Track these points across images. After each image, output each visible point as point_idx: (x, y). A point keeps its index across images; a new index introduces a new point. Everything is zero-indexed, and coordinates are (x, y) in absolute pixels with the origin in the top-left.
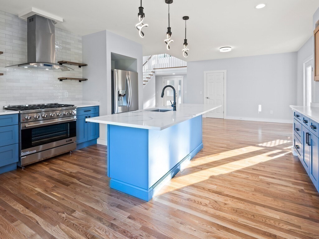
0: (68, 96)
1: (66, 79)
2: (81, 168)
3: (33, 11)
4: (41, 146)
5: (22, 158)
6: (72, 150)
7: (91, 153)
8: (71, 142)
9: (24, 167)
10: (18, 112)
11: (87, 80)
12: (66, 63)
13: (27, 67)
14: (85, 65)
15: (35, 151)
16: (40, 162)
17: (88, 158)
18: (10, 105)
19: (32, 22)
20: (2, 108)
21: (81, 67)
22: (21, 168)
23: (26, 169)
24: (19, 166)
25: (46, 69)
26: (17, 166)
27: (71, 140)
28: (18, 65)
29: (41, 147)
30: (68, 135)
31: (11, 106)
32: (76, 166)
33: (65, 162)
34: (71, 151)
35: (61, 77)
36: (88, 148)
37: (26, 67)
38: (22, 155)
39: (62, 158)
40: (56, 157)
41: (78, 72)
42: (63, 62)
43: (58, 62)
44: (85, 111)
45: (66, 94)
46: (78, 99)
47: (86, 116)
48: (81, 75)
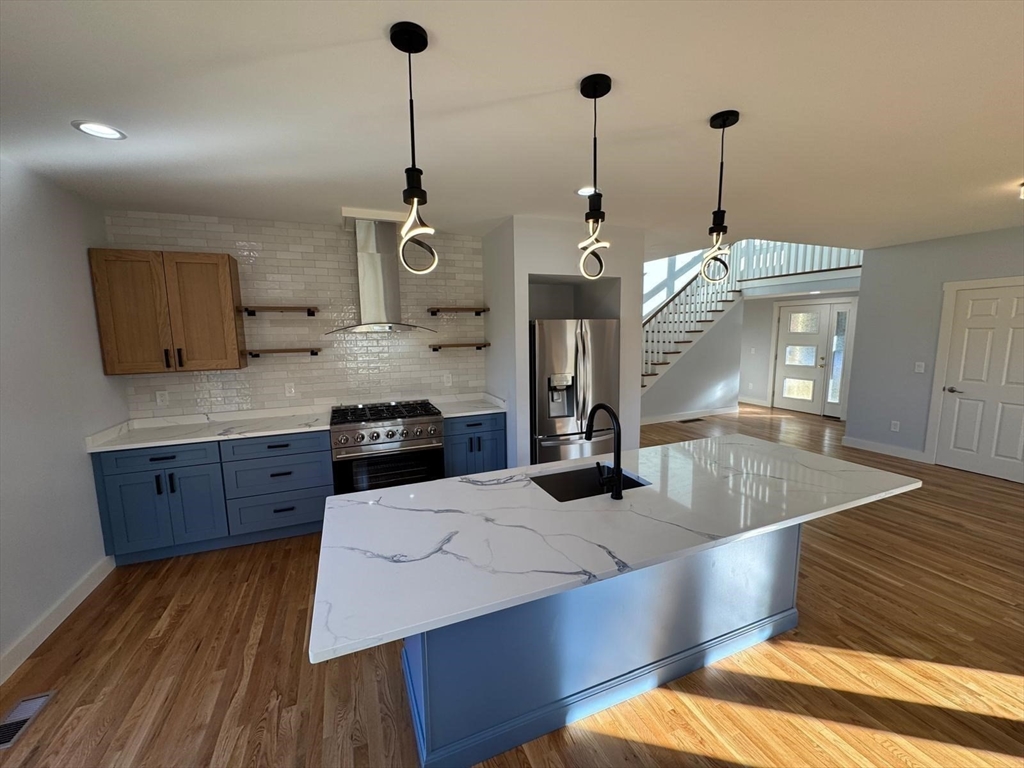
11: (489, 344)
12: (438, 310)
21: (482, 314)
35: (435, 342)
41: (472, 328)
43: (428, 310)
44: (468, 426)
45: (448, 379)
46: (475, 390)
47: (472, 436)
48: (482, 333)
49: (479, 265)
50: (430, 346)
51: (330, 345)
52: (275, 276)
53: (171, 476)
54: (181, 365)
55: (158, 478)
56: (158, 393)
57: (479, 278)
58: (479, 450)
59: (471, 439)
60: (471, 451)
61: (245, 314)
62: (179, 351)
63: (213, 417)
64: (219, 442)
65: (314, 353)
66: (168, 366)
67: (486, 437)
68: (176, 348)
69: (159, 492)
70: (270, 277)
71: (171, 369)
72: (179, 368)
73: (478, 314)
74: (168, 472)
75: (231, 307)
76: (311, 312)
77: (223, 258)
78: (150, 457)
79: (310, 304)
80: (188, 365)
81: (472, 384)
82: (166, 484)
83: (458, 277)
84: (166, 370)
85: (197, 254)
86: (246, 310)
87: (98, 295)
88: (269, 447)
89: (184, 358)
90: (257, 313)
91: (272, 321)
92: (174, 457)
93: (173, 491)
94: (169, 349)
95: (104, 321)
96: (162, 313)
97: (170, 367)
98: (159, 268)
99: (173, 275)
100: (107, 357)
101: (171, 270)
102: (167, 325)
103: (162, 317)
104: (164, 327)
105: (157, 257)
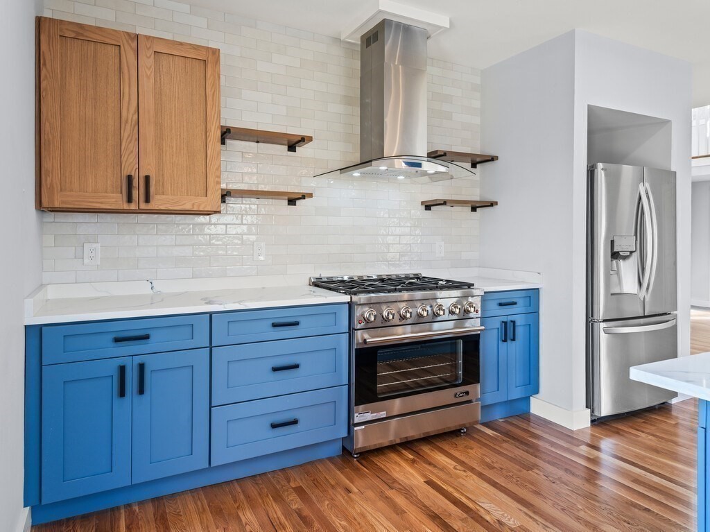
0: (443, 255)
1: (445, 203)
2: (525, 509)
3: (381, 8)
4: (397, 402)
5: (355, 429)
6: (468, 426)
7: (531, 451)
8: (466, 398)
9: (357, 454)
10: (347, 298)
11: (496, 203)
13: (359, 174)
14: (493, 159)
15: (383, 414)
16: (393, 448)
17: (531, 469)
18: (322, 276)
19: (373, 45)
20: (307, 282)
21: (478, 166)
22: (350, 454)
23: (363, 462)
24: (348, 448)
25: (399, 178)
26: (343, 446)
27: (467, 393)
28: (340, 170)
29: (397, 405)
30: (457, 378)
31: (324, 278)
32: (503, 495)
33: (462, 469)
34: (466, 428)
35: (428, 197)
36: (506, 422)
37: (356, 174)
38: (356, 421)
39: (445, 446)
40: (428, 439)
41: (468, 183)
42: (439, 153)
45: (440, 248)
47: (504, 319)
48: (477, 190)
50: (422, 203)
53: (142, 367)
55: (122, 369)
56: (87, 246)
57: (477, 120)
58: (514, 339)
59: (506, 323)
62: (147, 178)
63: (159, 286)
64: (211, 314)
65: (291, 202)
66: (129, 200)
67: (520, 320)
68: (143, 174)
69: (122, 393)
71: (133, 205)
72: (143, 205)
73: (474, 165)
74: (138, 360)
76: (292, 148)
77: (214, 54)
78: (114, 335)
80: (157, 202)
81: (465, 256)
82: (133, 381)
83: (455, 117)
85: (181, 44)
88: (274, 325)
89: (152, 189)
90: (227, 142)
91: (244, 154)
92: (147, 337)
93: (141, 391)
94: (133, 174)
95: (47, 124)
96: (129, 121)
97: (131, 202)
98: (131, 56)
99: (149, 69)
100: (46, 180)
101: (147, 61)
102: (134, 139)
103: (128, 127)
104: (130, 142)
105: (130, 42)
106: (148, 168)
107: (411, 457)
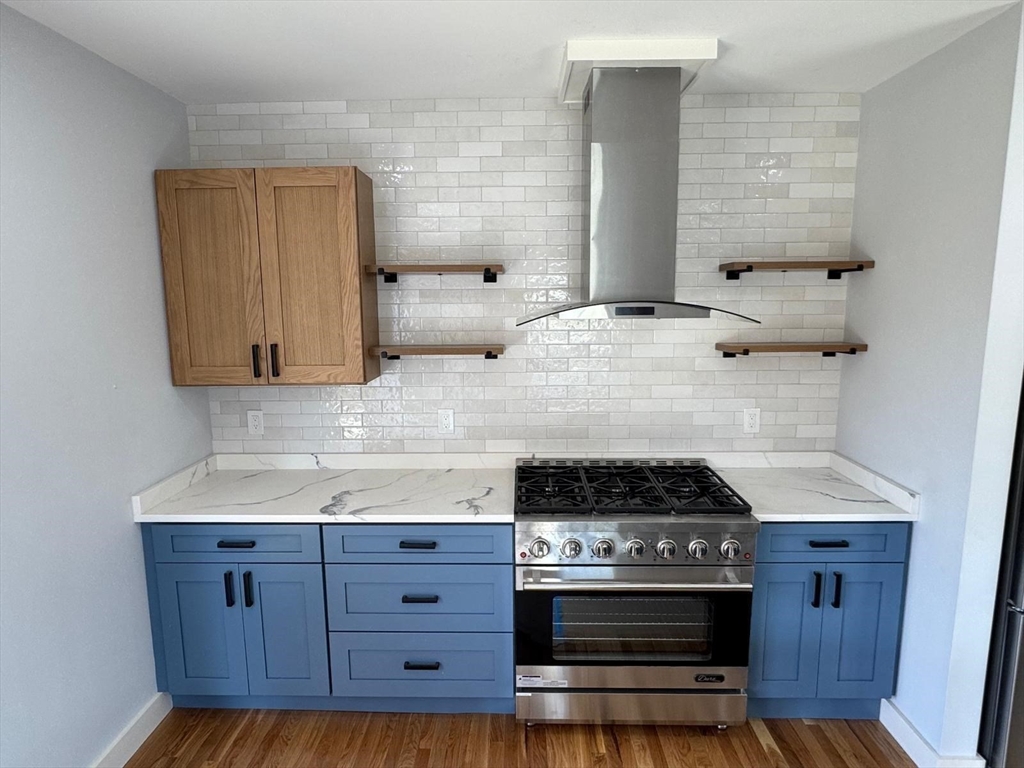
0: (757, 429)
8: (716, 685)
11: (864, 348)
12: (744, 268)
15: (562, 683)
18: (537, 456)
21: (845, 275)
27: (721, 678)
31: (537, 460)
38: (519, 684)
41: (819, 306)
43: (722, 268)
44: (814, 544)
45: (750, 418)
46: (810, 446)
47: (820, 569)
48: (841, 319)
49: (850, 160)
50: (718, 346)
51: (520, 338)
52: (433, 206)
53: (248, 577)
54: (276, 373)
55: (228, 577)
56: (250, 414)
57: (847, 190)
58: (836, 604)
59: (818, 576)
60: (816, 604)
61: (381, 279)
62: (274, 347)
63: (328, 462)
64: (321, 525)
65: (490, 355)
66: (257, 374)
67: (856, 575)
68: (269, 343)
69: (230, 602)
70: (423, 210)
71: (262, 380)
72: (272, 379)
73: (834, 274)
74: (244, 569)
75: (355, 268)
76: (490, 276)
77: (346, 174)
78: (219, 540)
79: (488, 258)
80: (287, 372)
81: (804, 432)
82: (241, 590)
83: (795, 191)
84: (255, 380)
85: (305, 170)
86: (381, 271)
87: (165, 249)
88: (403, 545)
89: (281, 360)
90: (399, 278)
91: (423, 293)
92: (253, 543)
93: (249, 602)
94: (260, 344)
95: (173, 294)
96: (252, 278)
97: (260, 376)
98: (249, 198)
99: (269, 211)
100: (176, 355)
101: (266, 202)
102: (258, 301)
103: (251, 288)
104: (254, 305)
105: (246, 180)
106: (275, 336)
107: (603, 750)
